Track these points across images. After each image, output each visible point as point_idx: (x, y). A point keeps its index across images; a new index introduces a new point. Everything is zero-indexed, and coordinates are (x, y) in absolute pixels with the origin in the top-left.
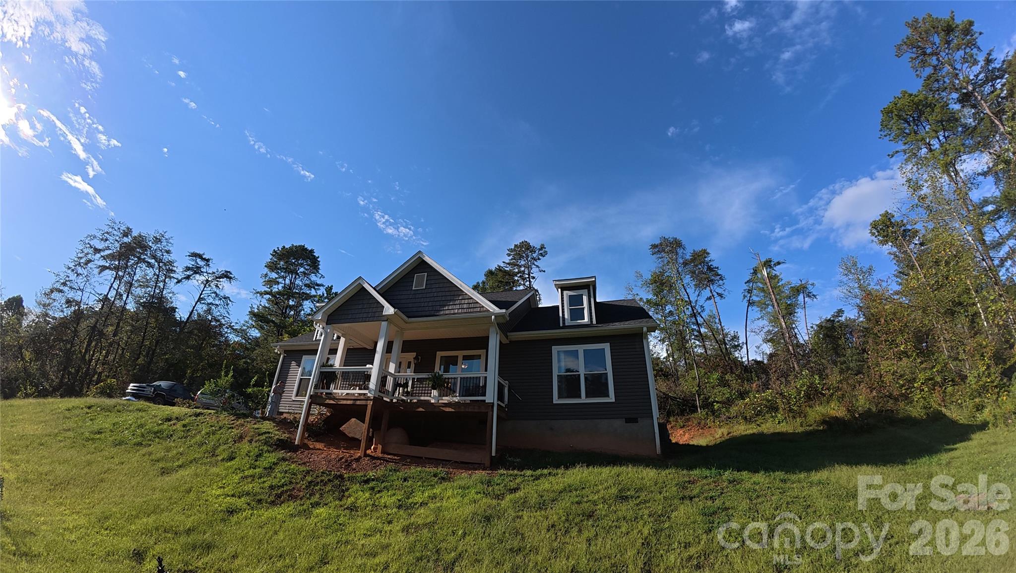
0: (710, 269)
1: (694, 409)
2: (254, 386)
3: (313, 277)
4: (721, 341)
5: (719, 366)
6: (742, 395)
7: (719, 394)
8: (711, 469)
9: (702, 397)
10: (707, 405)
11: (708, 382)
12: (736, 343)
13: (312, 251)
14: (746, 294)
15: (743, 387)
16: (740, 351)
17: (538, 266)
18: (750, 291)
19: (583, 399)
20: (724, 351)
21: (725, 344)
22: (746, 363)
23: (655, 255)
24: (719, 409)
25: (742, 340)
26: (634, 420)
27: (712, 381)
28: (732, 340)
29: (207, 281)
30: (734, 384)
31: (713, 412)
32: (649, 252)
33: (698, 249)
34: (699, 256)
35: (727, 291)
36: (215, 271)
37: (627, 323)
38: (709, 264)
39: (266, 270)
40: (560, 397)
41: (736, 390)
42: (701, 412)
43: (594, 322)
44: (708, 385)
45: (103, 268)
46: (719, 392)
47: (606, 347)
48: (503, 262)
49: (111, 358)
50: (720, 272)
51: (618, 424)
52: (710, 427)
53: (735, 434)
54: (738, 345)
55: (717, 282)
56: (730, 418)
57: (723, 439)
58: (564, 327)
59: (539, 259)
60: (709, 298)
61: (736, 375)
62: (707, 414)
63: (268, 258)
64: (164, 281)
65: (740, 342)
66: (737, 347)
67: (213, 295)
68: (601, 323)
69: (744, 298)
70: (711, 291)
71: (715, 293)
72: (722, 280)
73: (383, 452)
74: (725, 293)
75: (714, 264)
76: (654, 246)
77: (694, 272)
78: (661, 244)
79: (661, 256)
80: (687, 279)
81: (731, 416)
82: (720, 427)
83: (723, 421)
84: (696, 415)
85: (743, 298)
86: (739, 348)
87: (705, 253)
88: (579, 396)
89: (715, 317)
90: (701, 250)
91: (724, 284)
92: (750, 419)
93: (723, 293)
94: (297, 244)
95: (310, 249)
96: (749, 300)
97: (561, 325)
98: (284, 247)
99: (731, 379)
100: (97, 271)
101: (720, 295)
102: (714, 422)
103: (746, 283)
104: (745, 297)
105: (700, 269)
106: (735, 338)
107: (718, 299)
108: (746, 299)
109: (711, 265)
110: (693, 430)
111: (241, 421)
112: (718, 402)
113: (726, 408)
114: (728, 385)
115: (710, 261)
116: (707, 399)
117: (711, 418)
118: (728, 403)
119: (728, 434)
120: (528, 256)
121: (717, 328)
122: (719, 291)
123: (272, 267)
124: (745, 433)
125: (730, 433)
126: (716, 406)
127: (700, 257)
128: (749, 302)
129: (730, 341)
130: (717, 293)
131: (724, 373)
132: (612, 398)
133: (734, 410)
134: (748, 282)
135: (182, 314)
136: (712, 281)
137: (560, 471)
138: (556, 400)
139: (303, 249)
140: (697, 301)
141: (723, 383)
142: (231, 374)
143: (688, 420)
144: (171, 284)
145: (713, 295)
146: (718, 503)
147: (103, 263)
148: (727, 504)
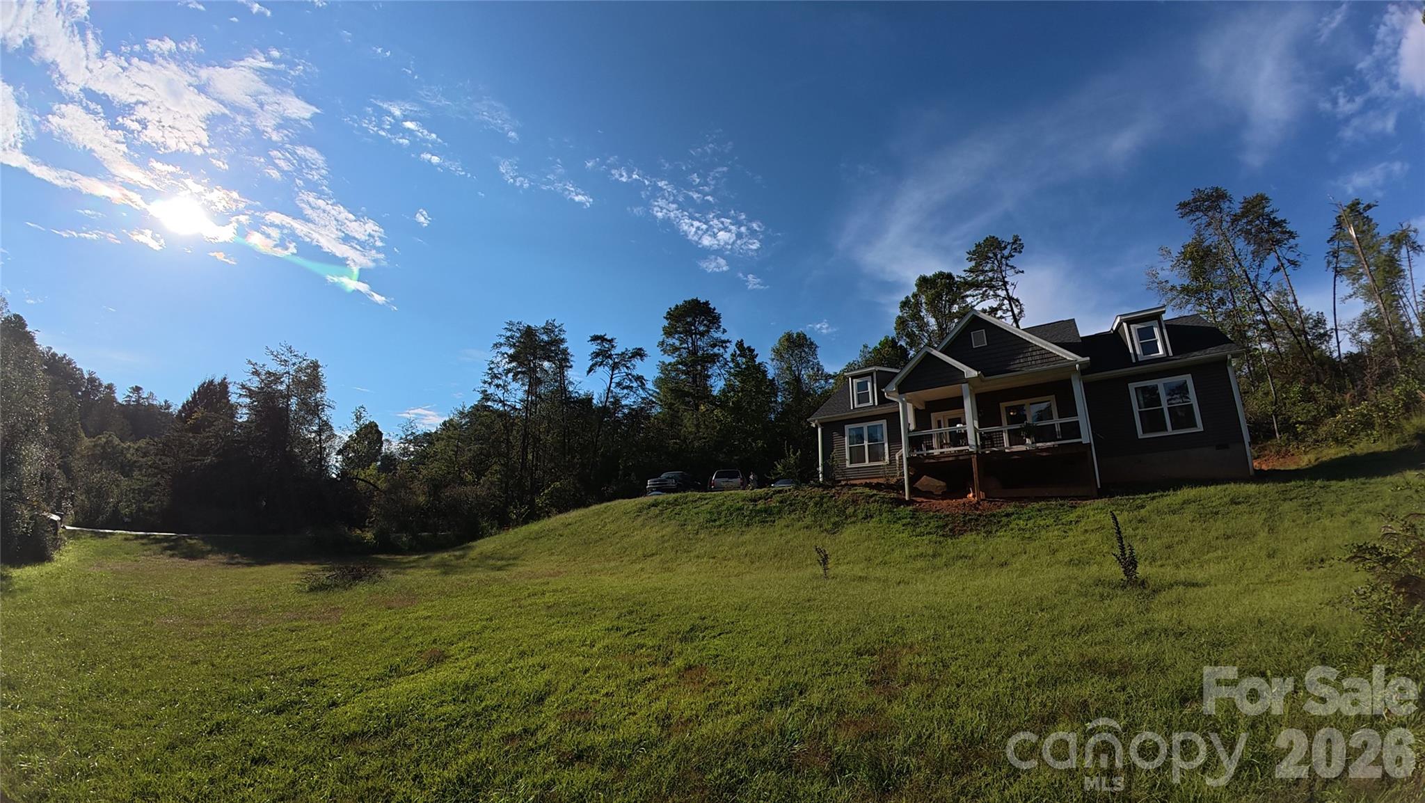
0: (1274, 223)
1: (1270, 435)
4: (1298, 330)
5: (1300, 373)
6: (1333, 411)
7: (1301, 412)
8: (1304, 481)
9: (1279, 418)
10: (1287, 427)
11: (1286, 398)
12: (1322, 331)
13: (707, 303)
14: (1331, 258)
15: (1333, 400)
16: (1328, 342)
17: (1013, 267)
18: (1335, 254)
19: (1170, 432)
20: (1304, 345)
21: (1306, 334)
22: (1338, 360)
23: (1186, 218)
24: (1304, 432)
25: (1330, 325)
26: (1224, 447)
27: (1292, 395)
28: (1316, 326)
30: (1321, 397)
31: (1296, 435)
32: (1177, 214)
33: (1250, 195)
34: (1253, 207)
35: (1302, 255)
38: (1272, 217)
40: (1144, 431)
41: (1325, 404)
42: (1281, 438)
43: (1171, 354)
44: (1287, 401)
46: (1303, 409)
47: (1188, 378)
48: (965, 271)
50: (1289, 227)
51: (1209, 451)
52: (1293, 455)
53: (1324, 459)
54: (1325, 334)
55: (1286, 242)
56: (1317, 441)
57: (1311, 466)
58: (1138, 363)
59: (1012, 256)
60: (1276, 270)
61: (1325, 385)
62: (1288, 439)
65: (1328, 327)
66: (1324, 337)
68: (1179, 354)
69: (1329, 266)
70: (1278, 259)
71: (1284, 261)
72: (1294, 238)
74: (1301, 259)
75: (1279, 216)
76: (1183, 205)
77: (1248, 232)
78: (1195, 200)
79: (1195, 217)
80: (1240, 244)
81: (1320, 438)
82: (1306, 453)
83: (1310, 446)
84: (1274, 442)
85: (1326, 264)
86: (1327, 339)
87: (1261, 200)
88: (1166, 430)
89: (1286, 294)
90: (1255, 195)
91: (1296, 245)
92: (1342, 440)
93: (1297, 259)
94: (689, 298)
96: (1336, 267)
97: (1134, 361)
99: (1317, 390)
101: (1293, 263)
102: (1298, 448)
103: (1328, 242)
104: (1329, 263)
105: (1257, 225)
106: (1320, 322)
107: (1289, 269)
108: (1331, 266)
109: (1275, 218)
110: (1271, 460)
112: (1301, 423)
113: (1312, 428)
114: (1315, 400)
115: (1272, 212)
116: (1287, 420)
117: (1294, 443)
118: (1315, 423)
119: (1316, 460)
120: (996, 255)
121: (1292, 310)
122: (1291, 256)
124: (1336, 457)
125: (1318, 459)
126: (1300, 428)
127: (1255, 206)
128: (1336, 271)
129: (1312, 328)
130: (1288, 260)
131: (1309, 383)
132: (1200, 427)
133: (1323, 430)
134: (1332, 239)
136: (1278, 242)
137: (1171, 492)
138: (1141, 435)
140: (1258, 275)
141: (1308, 397)
143: (1264, 449)
145: (1282, 265)
146: (1312, 500)
148: (1319, 500)
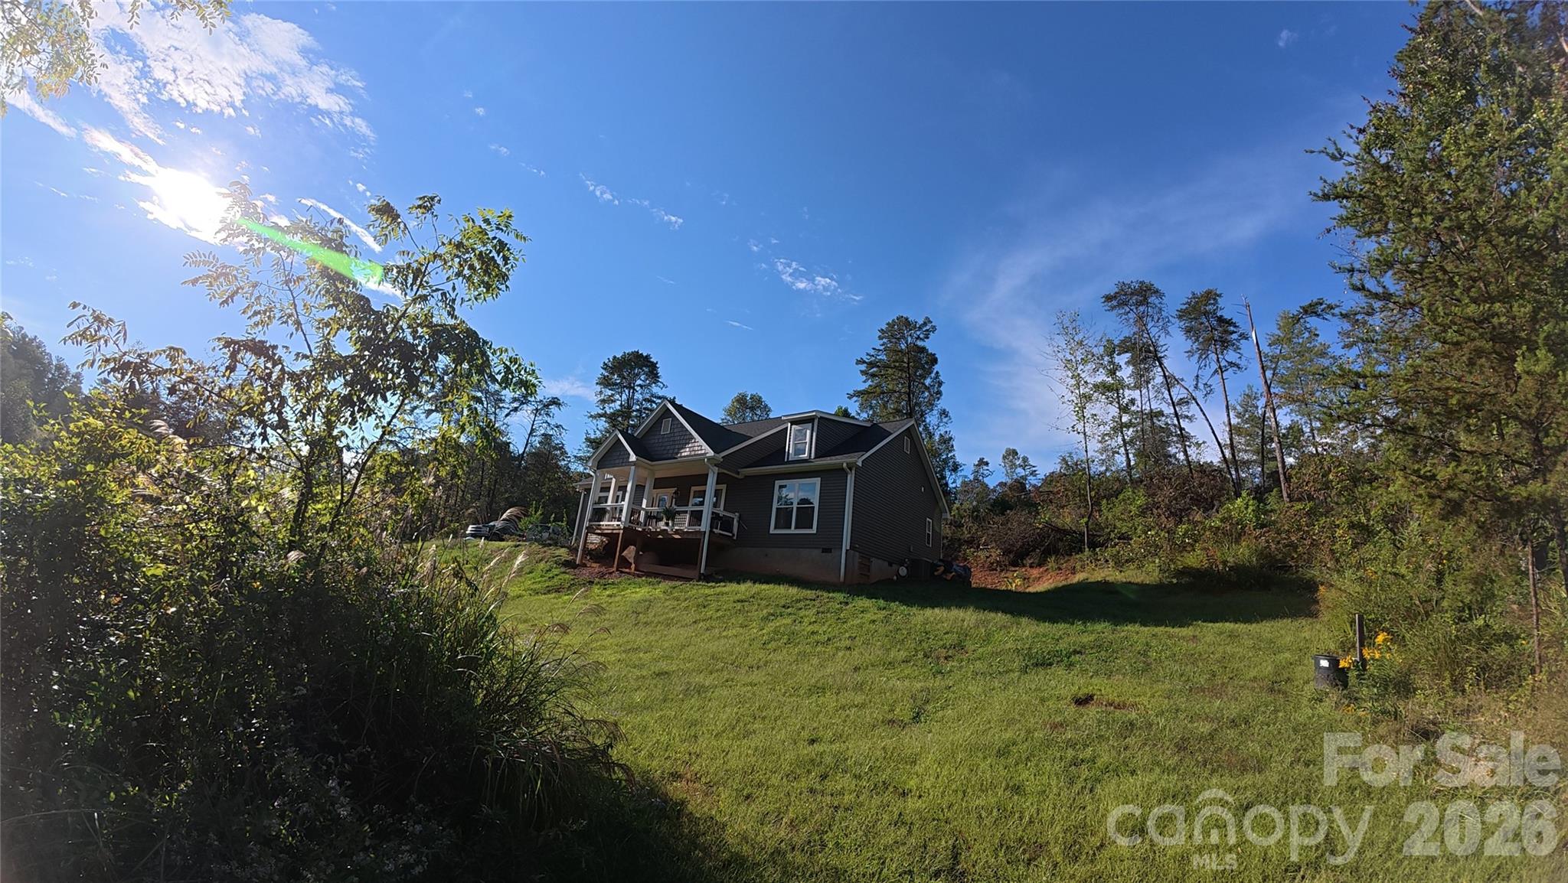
2: (554, 521)
3: (655, 389)
13: (648, 357)
19: (793, 531)
26: (826, 550)
29: (537, 410)
36: (542, 398)
37: (833, 458)
39: (598, 388)
40: (776, 528)
45: (429, 412)
47: (817, 481)
49: (452, 501)
51: (816, 553)
63: (600, 372)
64: (495, 413)
67: (545, 425)
73: (635, 570)
88: (790, 528)
94: (629, 351)
95: (645, 354)
98: (615, 357)
100: (423, 416)
111: (545, 549)
120: (909, 336)
123: (605, 382)
132: (814, 530)
135: (518, 446)
138: (772, 530)
139: (637, 356)
142: (539, 512)
144: (502, 414)
147: (427, 407)
